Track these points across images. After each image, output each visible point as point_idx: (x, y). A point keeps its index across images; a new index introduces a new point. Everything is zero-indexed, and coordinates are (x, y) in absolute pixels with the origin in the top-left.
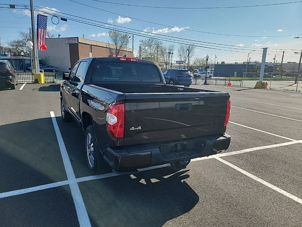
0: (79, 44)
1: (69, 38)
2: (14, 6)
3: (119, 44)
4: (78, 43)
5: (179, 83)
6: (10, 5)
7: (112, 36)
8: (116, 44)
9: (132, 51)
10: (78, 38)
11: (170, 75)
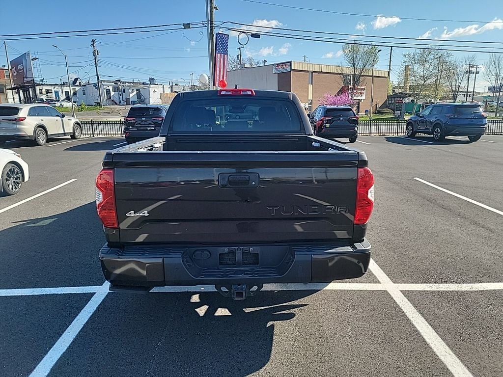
0: (292, 72)
1: (278, 64)
2: (189, 24)
3: (360, 64)
4: (290, 71)
5: (453, 132)
6: (184, 25)
7: (349, 52)
8: (354, 66)
9: (387, 76)
10: (291, 62)
11: (435, 116)
